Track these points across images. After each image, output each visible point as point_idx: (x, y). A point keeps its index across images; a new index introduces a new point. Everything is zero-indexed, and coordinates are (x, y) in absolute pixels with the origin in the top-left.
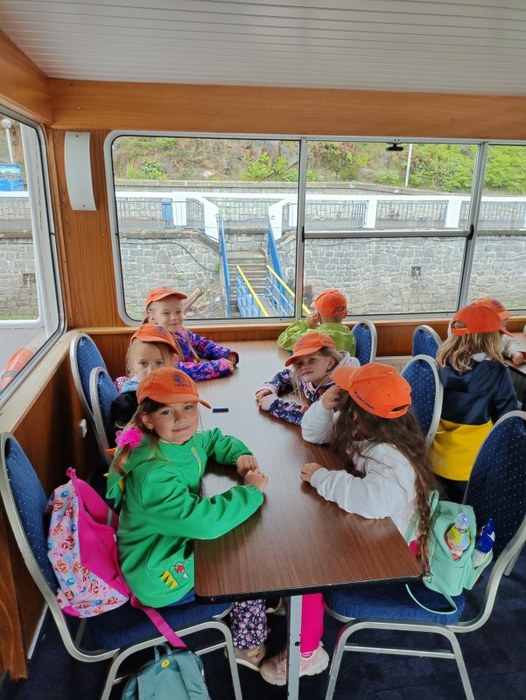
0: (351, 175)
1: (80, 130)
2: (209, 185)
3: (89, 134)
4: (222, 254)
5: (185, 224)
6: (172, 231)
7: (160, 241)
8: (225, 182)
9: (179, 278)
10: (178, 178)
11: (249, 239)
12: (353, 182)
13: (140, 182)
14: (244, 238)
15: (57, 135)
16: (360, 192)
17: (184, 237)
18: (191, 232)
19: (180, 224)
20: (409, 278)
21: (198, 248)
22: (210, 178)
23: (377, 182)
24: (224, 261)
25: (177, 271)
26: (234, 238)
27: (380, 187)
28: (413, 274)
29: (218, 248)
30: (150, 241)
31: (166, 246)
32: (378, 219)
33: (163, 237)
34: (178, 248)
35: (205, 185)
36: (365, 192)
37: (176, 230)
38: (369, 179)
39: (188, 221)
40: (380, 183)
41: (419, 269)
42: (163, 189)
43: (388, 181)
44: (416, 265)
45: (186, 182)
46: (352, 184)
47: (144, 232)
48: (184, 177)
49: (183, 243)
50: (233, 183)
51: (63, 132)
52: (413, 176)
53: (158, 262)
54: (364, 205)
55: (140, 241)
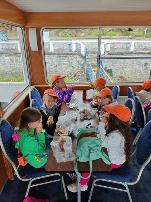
0: (127, 34)
1: (34, 27)
2: (83, 38)
3: (36, 28)
4: (85, 59)
5: (75, 50)
6: (71, 52)
7: (68, 55)
8: (88, 37)
9: (73, 67)
10: (74, 36)
11: (94, 54)
12: (128, 36)
13: (63, 38)
14: (92, 54)
15: (27, 29)
16: (130, 39)
17: (74, 54)
18: (76, 53)
19: (73, 50)
20: (144, 67)
21: (78, 57)
22: (83, 36)
23: (135, 36)
24: (86, 61)
25: (72, 64)
26: (89, 54)
27: (136, 38)
28: (145, 66)
29: (84, 57)
30: (65, 56)
31: (69, 57)
32: (135, 48)
33: (69, 55)
34: (73, 58)
35: (82, 38)
36: (131, 39)
37: (72, 52)
38: (133, 35)
39: (76, 49)
40: (136, 36)
41: (147, 64)
42: (70, 40)
43: (139, 36)
44: (146, 63)
45: (76, 37)
46: (127, 37)
47: (63, 53)
48: (76, 36)
49: (74, 56)
50: (90, 37)
51: (29, 28)
52: (147, 34)
53: (67, 62)
54: (130, 44)
55: (62, 56)
